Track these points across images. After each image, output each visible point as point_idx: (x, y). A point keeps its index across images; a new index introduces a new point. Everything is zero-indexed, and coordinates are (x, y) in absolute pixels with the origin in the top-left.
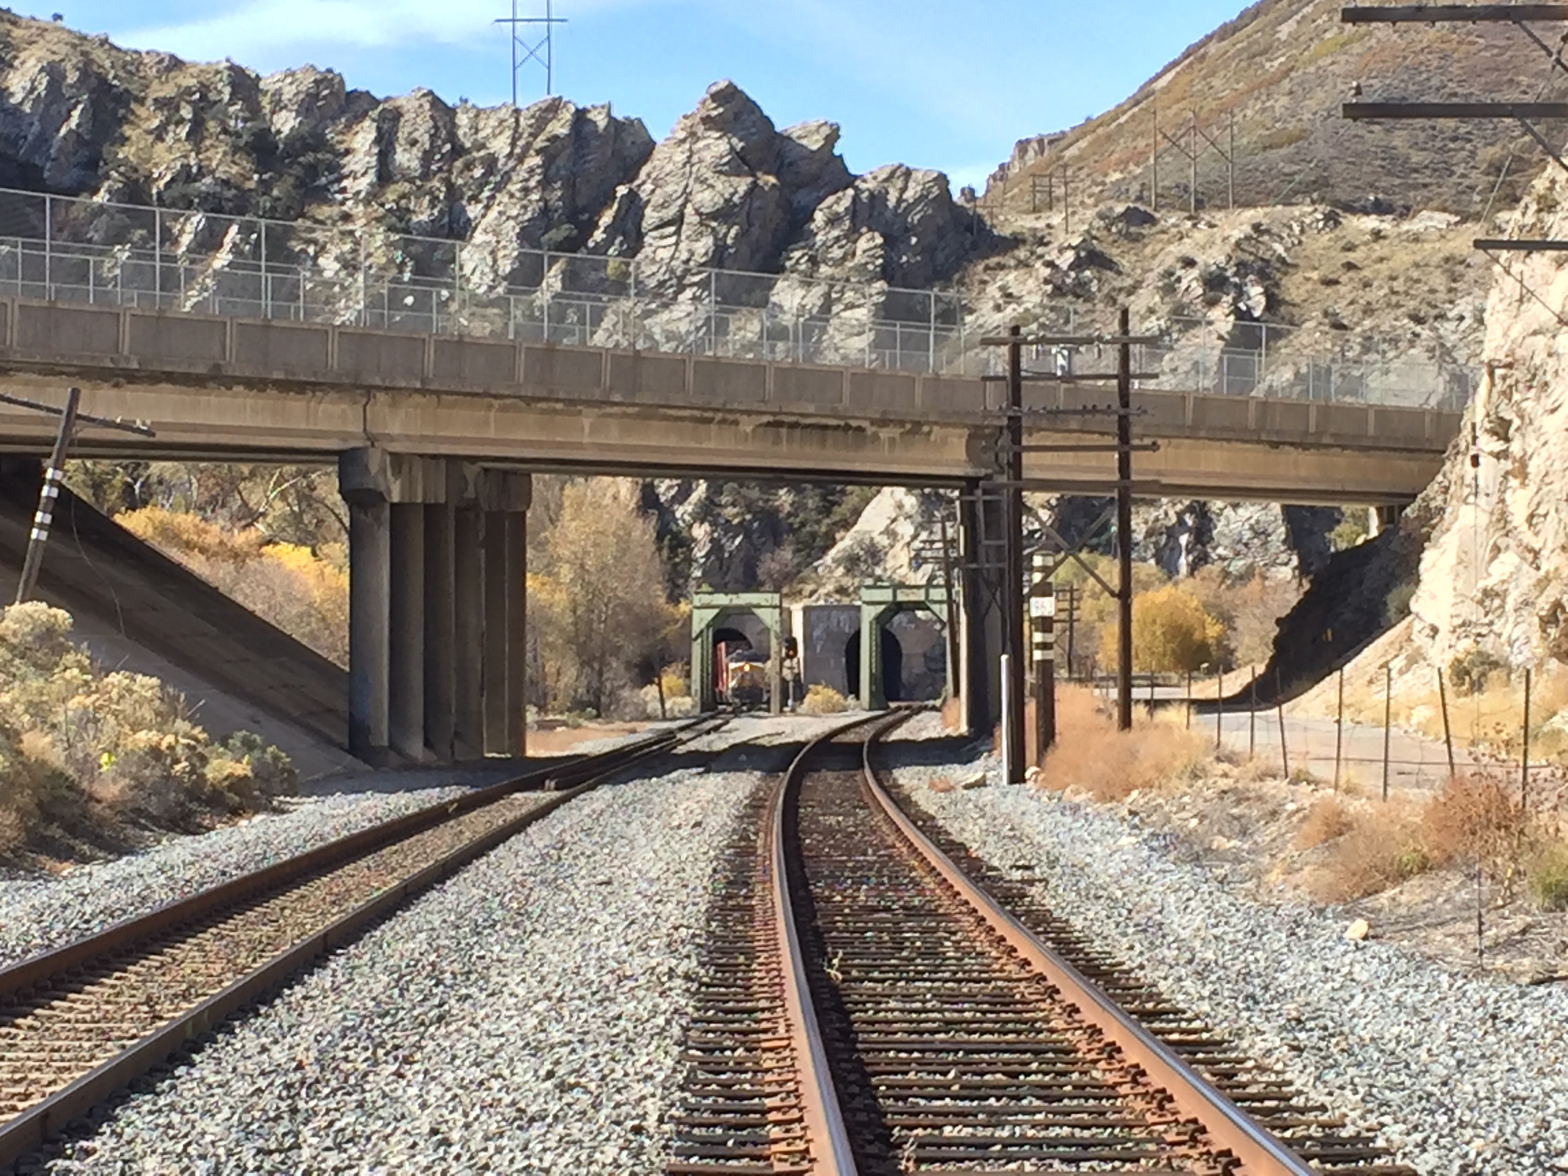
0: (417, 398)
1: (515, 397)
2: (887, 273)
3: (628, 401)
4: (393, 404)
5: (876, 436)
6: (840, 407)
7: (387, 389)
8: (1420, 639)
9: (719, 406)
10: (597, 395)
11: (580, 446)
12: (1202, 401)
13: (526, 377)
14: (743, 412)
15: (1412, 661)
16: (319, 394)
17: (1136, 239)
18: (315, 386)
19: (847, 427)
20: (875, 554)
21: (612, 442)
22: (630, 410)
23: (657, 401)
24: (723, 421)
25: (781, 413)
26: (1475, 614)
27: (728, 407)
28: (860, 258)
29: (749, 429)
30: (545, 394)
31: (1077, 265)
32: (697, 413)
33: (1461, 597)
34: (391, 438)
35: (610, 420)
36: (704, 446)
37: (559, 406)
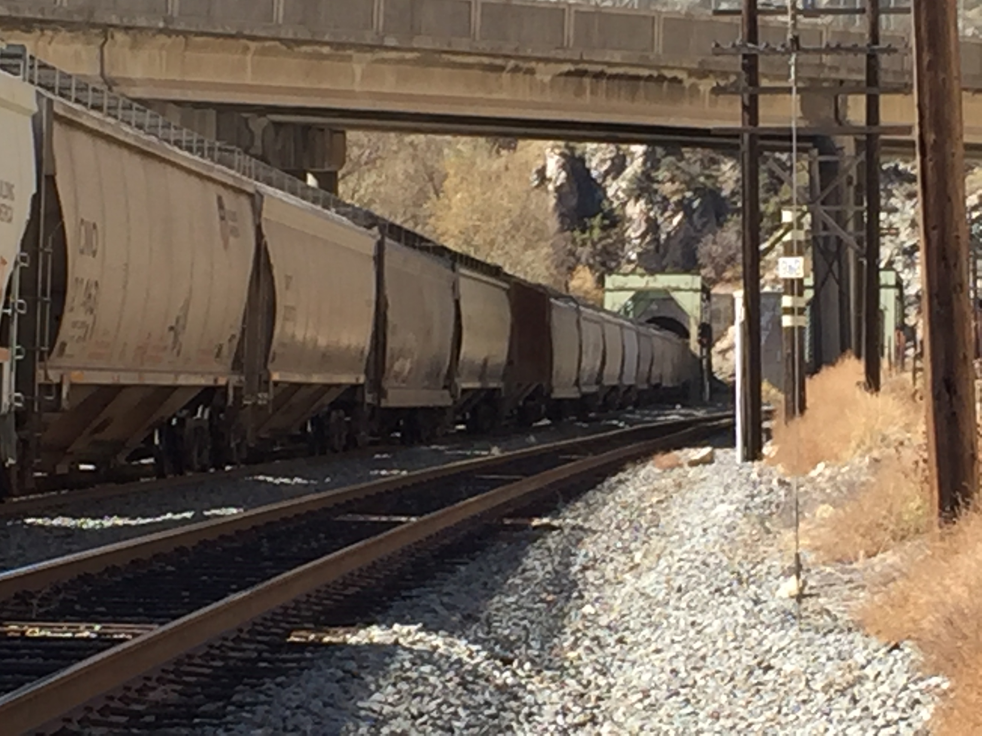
0: (162, 39)
1: (273, 39)
3: (406, 46)
4: (134, 46)
5: (694, 88)
6: (652, 57)
7: (127, 29)
9: (513, 53)
10: (369, 38)
11: (350, 94)
13: (284, 17)
14: (539, 60)
16: (49, 33)
19: (661, 79)
21: (386, 89)
22: (409, 56)
23: (437, 46)
24: (516, 69)
25: (582, 61)
27: (522, 54)
29: (547, 79)
30: (309, 37)
32: (486, 60)
34: (131, 82)
35: (384, 67)
36: (495, 96)
37: (326, 50)
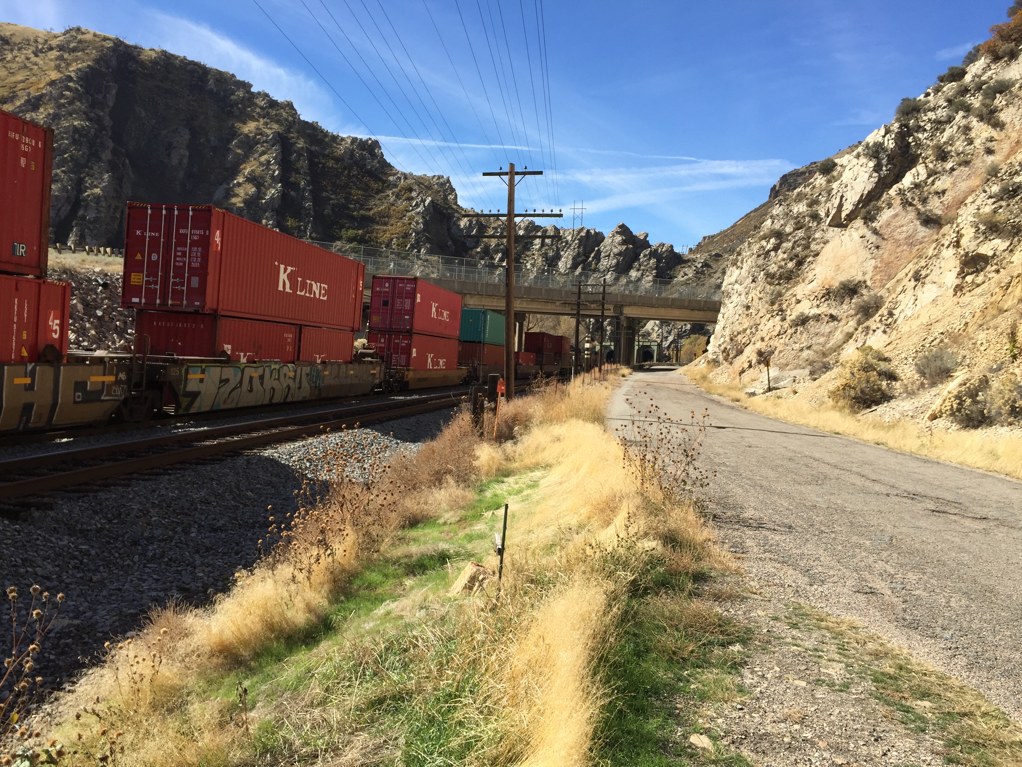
2: (656, 268)
7: (469, 294)
8: (707, 356)
17: (717, 261)
20: (649, 334)
28: (651, 265)
31: (702, 267)
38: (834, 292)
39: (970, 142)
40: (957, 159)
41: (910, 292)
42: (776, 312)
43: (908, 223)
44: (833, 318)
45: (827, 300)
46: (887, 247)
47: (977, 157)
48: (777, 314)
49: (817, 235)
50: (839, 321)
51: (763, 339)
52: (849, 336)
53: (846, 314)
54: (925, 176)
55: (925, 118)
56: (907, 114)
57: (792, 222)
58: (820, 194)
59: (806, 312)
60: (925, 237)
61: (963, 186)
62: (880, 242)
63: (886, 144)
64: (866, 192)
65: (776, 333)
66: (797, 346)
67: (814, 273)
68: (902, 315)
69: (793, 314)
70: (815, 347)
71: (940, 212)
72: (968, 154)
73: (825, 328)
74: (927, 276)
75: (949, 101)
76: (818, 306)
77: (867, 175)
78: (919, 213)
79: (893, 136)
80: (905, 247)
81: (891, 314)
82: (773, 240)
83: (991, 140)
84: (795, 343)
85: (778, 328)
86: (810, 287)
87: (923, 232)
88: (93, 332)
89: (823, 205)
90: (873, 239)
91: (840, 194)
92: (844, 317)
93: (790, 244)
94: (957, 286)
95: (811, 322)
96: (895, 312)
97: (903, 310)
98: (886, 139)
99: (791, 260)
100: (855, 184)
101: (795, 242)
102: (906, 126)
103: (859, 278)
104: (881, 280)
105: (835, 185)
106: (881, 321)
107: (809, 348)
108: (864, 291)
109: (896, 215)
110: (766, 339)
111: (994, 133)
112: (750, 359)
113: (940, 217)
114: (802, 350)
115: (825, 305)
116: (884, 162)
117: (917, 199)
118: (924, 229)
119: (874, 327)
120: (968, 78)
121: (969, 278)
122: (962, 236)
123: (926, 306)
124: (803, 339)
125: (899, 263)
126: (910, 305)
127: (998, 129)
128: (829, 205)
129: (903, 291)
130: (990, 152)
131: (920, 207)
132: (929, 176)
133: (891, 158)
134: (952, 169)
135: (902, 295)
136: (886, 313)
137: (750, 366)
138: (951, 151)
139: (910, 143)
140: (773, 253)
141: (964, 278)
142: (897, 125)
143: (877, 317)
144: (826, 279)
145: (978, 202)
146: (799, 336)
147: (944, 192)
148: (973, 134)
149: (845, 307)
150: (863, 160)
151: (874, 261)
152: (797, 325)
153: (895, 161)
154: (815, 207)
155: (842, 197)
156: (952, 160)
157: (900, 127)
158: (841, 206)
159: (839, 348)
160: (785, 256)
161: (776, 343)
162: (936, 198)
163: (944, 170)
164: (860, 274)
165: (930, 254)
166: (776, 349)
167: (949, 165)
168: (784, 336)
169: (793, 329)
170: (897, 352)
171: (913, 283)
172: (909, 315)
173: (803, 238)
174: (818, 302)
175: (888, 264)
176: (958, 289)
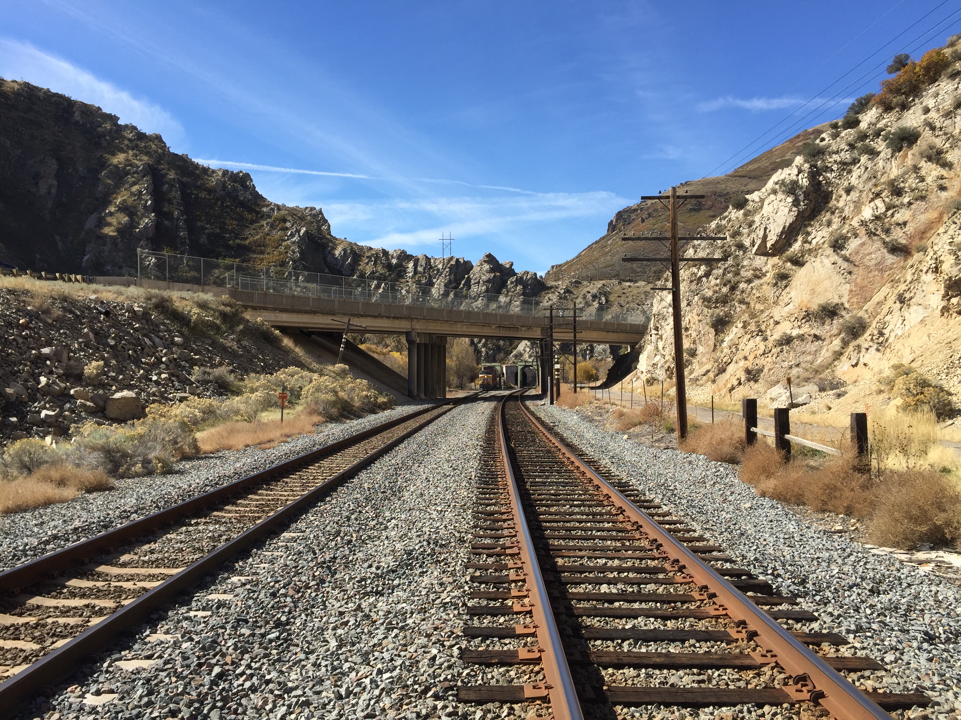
0: (423, 321)
1: (444, 321)
2: (523, 294)
3: (468, 321)
4: (417, 322)
6: (513, 323)
7: (416, 319)
8: (639, 374)
9: (487, 323)
10: (461, 320)
12: (592, 322)
13: (446, 316)
14: (492, 324)
15: (637, 379)
16: (402, 320)
17: (577, 287)
18: (401, 318)
19: (515, 328)
20: (521, 355)
21: (464, 330)
22: (468, 323)
23: (474, 321)
24: (488, 326)
25: (501, 324)
26: (651, 368)
27: (489, 323)
28: (518, 291)
29: (494, 328)
30: (450, 320)
31: (565, 293)
32: (483, 325)
33: (648, 365)
34: (417, 329)
35: (463, 325)
37: (453, 322)
38: (813, 314)
39: (922, 180)
40: (912, 194)
41: (896, 314)
42: (755, 333)
43: (876, 251)
44: (817, 337)
45: (808, 321)
46: (859, 274)
47: (932, 192)
48: (757, 335)
49: (745, 263)
50: (823, 340)
51: (746, 358)
52: (838, 355)
53: (829, 334)
54: (884, 209)
55: (830, 160)
56: (814, 156)
57: (719, 251)
58: (740, 226)
59: (788, 332)
60: (893, 264)
61: (923, 218)
62: (852, 268)
63: (800, 182)
64: (788, 225)
65: (761, 352)
66: (786, 364)
67: (789, 296)
68: (893, 335)
69: (777, 334)
70: (803, 365)
71: (904, 242)
72: (923, 190)
73: (812, 347)
74: (911, 298)
75: (852, 146)
76: (800, 327)
77: (787, 210)
78: (884, 243)
79: (806, 175)
80: (876, 273)
81: (881, 334)
82: (703, 268)
83: (942, 178)
84: (784, 361)
85: (762, 348)
86: (787, 309)
87: (891, 259)
88: (114, 362)
89: (745, 236)
90: (845, 265)
91: (763, 227)
92: (828, 337)
93: (721, 271)
94: (943, 308)
95: (796, 342)
96: (884, 331)
97: (893, 330)
98: (800, 177)
99: (725, 285)
100: (776, 217)
101: (725, 269)
102: (815, 166)
103: (836, 300)
104: (858, 303)
105: (757, 218)
106: (872, 340)
107: (798, 365)
108: (844, 313)
109: (863, 244)
110: (751, 358)
111: (944, 172)
112: (737, 376)
113: (905, 246)
114: (791, 367)
115: (807, 326)
116: (801, 198)
117: (879, 229)
118: (891, 256)
119: (867, 346)
120: (863, 126)
121: (954, 301)
122: (942, 262)
123: (915, 326)
124: (792, 359)
125: (873, 287)
126: (899, 325)
127: (947, 168)
128: (753, 235)
129: (890, 312)
130: (942, 188)
131: (884, 237)
132: (888, 209)
133: (807, 195)
134: (910, 204)
135: (889, 316)
136: (876, 332)
137: (740, 384)
138: (904, 187)
139: (820, 182)
140: (704, 279)
141: (949, 300)
142: (807, 166)
143: (867, 335)
144: (802, 301)
145: (951, 232)
146: (786, 355)
147: (905, 224)
148: (923, 172)
149: (827, 327)
150: (780, 196)
151: (848, 285)
152: (781, 344)
153: (810, 197)
154: (738, 238)
155: (766, 229)
156: (907, 195)
157: (810, 168)
158: (765, 237)
159: (829, 366)
160: (718, 281)
161: (761, 361)
162: (898, 228)
163: (903, 205)
164: (836, 297)
165: (909, 278)
166: (763, 366)
167: (906, 200)
168: (770, 355)
169: (779, 349)
170: (927, 369)
171: (898, 305)
172: (900, 334)
173: (733, 266)
174: (799, 323)
175: (862, 288)
176: (945, 310)
